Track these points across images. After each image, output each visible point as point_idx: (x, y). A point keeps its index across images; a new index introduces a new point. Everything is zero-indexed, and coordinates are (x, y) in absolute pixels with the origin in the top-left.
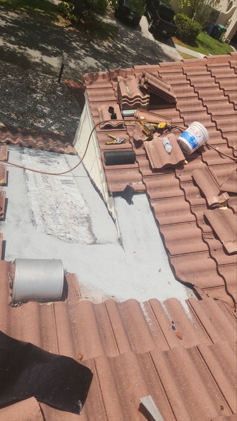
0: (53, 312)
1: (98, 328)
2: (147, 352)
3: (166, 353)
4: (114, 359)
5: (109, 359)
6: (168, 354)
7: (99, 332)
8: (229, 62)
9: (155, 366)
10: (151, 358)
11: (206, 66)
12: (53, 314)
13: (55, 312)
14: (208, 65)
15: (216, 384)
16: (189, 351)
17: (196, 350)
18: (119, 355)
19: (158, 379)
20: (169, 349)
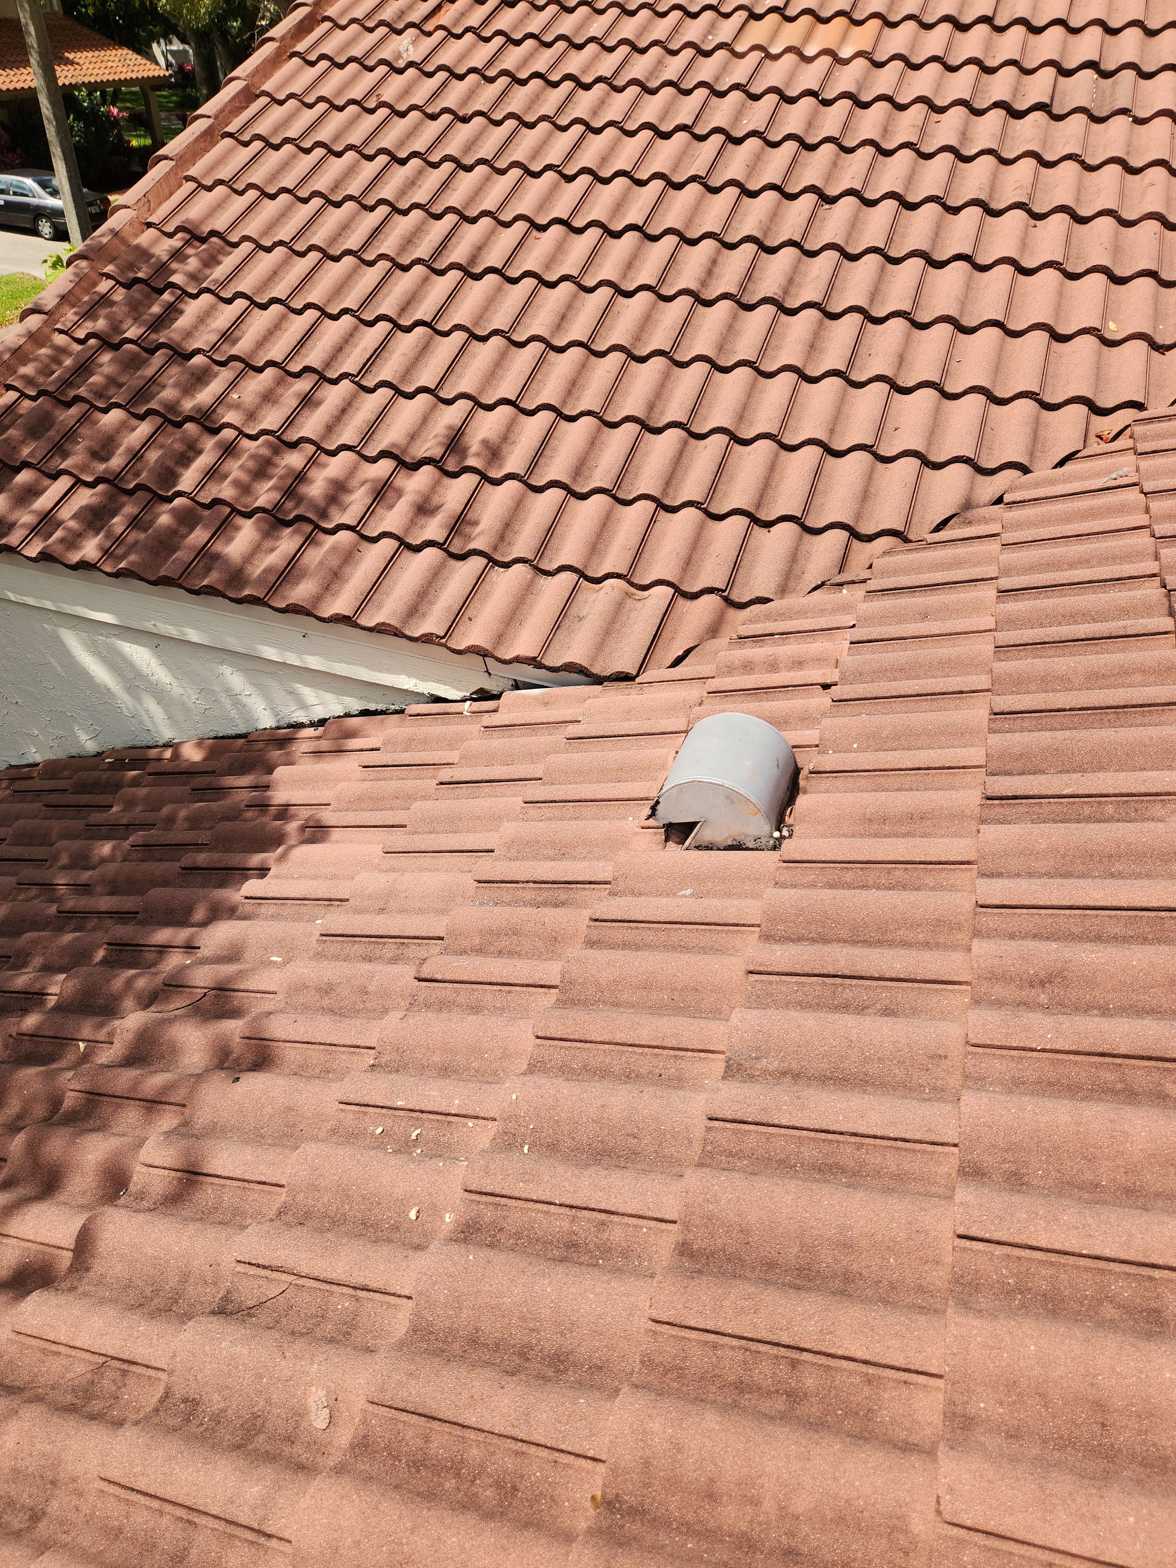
8: (189, 179)
11: (149, 225)
14: (153, 219)
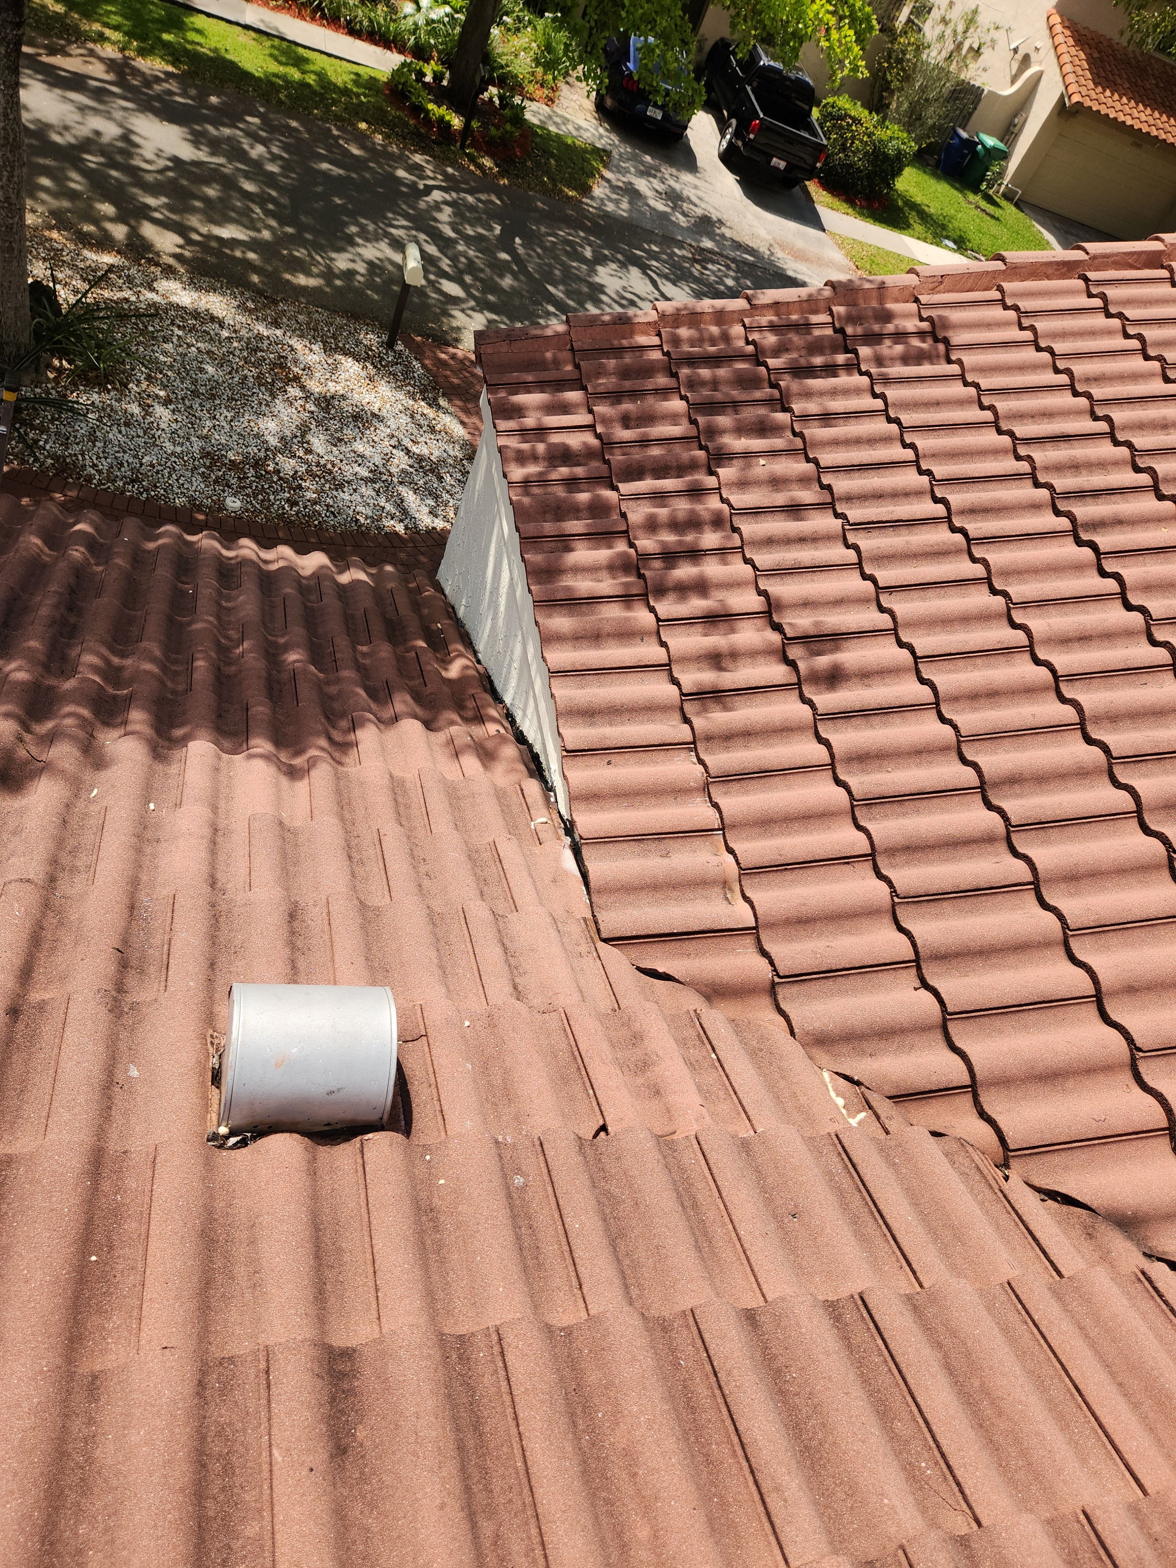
0: (360, 1169)
1: (516, 1227)
2: (684, 1312)
3: (750, 1317)
4: (569, 1331)
5: (549, 1329)
6: (758, 1318)
7: (518, 1238)
8: (1000, 289)
9: (709, 1357)
10: (695, 1332)
11: (917, 300)
12: (360, 1173)
13: (367, 1169)
14: (924, 299)
15: (923, 1425)
16: (833, 1309)
17: (858, 1308)
18: (586, 1317)
19: (720, 1400)
20: (762, 1304)
